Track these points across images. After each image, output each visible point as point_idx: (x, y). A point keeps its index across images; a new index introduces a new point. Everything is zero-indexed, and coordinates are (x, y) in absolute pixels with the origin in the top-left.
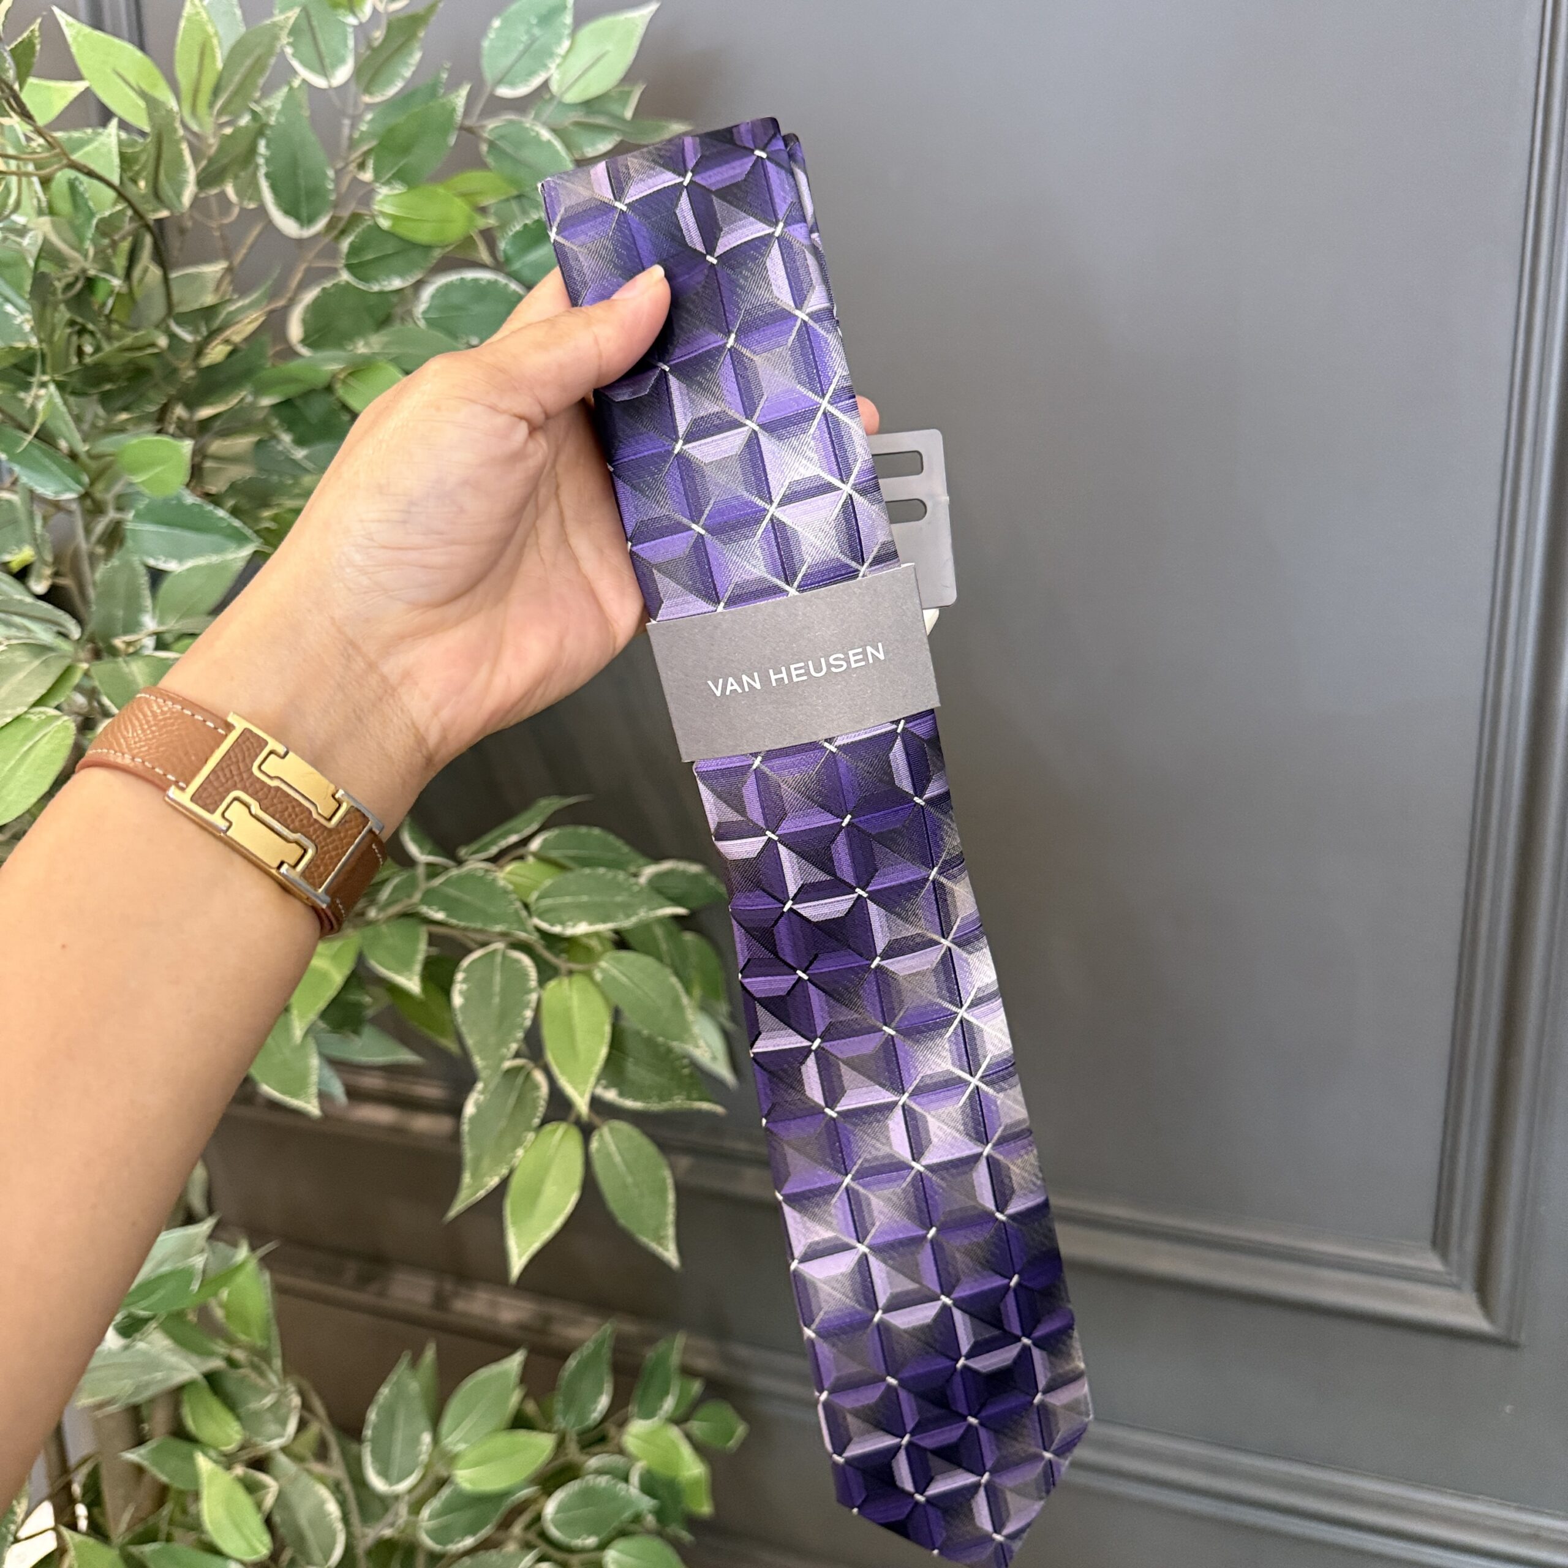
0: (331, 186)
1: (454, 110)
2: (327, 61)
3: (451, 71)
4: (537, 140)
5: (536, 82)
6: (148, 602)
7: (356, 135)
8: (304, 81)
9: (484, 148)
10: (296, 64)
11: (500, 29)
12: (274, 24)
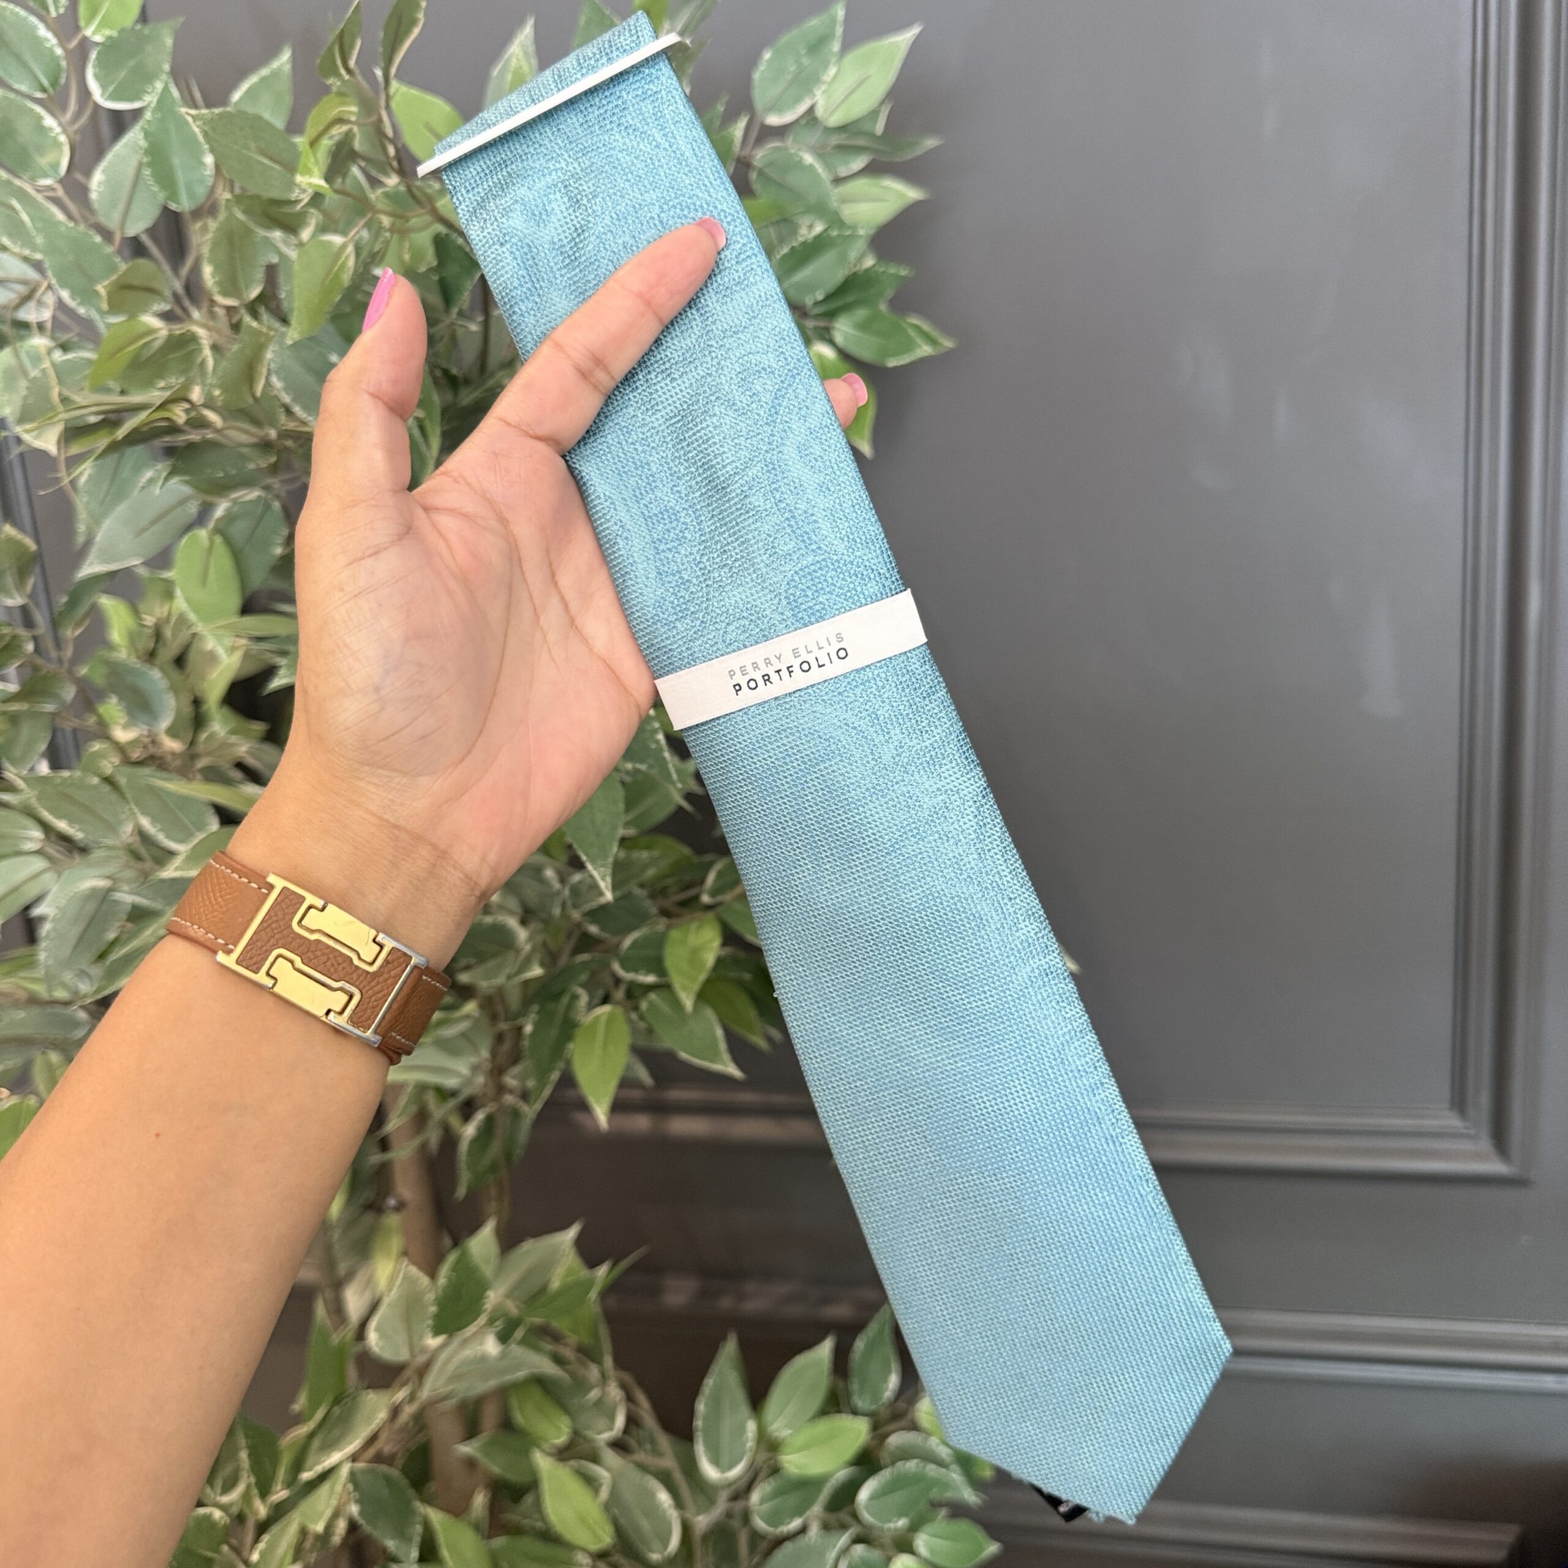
1: (732, 141)
3: (728, 105)
4: (800, 165)
5: (802, 108)
9: (753, 176)
11: (770, 60)
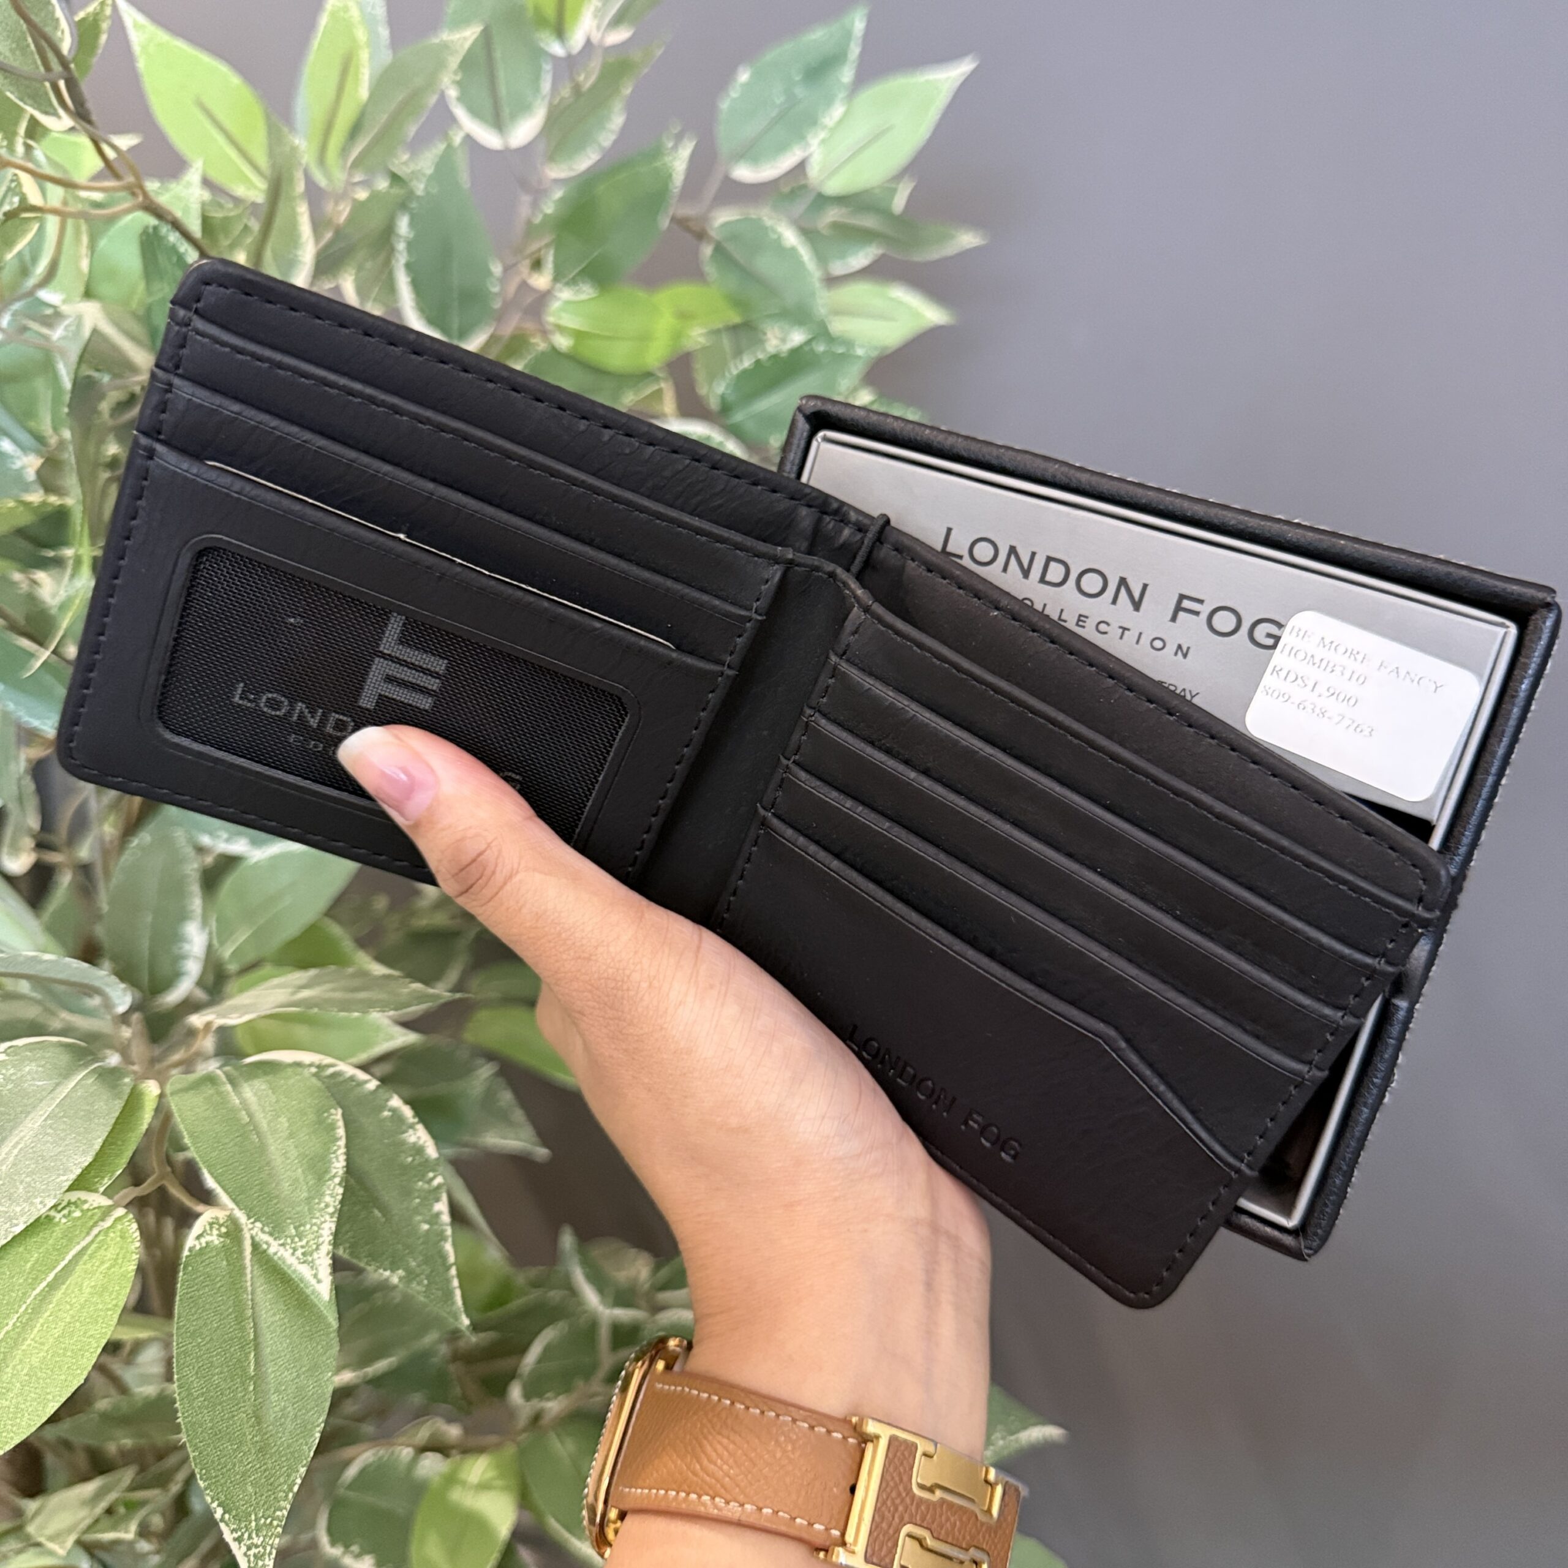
0: (495, 289)
1: (672, 177)
2: (506, 111)
4: (779, 244)
5: (786, 162)
6: (196, 903)
7: (538, 220)
8: (469, 139)
9: (707, 252)
10: (460, 113)
11: (747, 84)
12: (445, 46)
